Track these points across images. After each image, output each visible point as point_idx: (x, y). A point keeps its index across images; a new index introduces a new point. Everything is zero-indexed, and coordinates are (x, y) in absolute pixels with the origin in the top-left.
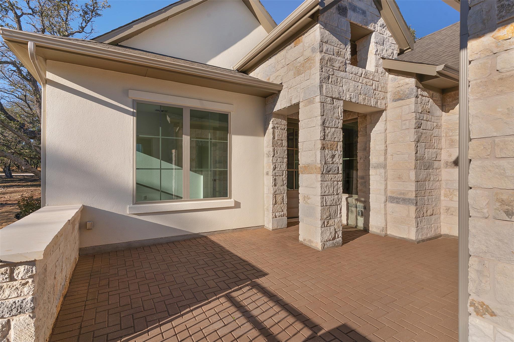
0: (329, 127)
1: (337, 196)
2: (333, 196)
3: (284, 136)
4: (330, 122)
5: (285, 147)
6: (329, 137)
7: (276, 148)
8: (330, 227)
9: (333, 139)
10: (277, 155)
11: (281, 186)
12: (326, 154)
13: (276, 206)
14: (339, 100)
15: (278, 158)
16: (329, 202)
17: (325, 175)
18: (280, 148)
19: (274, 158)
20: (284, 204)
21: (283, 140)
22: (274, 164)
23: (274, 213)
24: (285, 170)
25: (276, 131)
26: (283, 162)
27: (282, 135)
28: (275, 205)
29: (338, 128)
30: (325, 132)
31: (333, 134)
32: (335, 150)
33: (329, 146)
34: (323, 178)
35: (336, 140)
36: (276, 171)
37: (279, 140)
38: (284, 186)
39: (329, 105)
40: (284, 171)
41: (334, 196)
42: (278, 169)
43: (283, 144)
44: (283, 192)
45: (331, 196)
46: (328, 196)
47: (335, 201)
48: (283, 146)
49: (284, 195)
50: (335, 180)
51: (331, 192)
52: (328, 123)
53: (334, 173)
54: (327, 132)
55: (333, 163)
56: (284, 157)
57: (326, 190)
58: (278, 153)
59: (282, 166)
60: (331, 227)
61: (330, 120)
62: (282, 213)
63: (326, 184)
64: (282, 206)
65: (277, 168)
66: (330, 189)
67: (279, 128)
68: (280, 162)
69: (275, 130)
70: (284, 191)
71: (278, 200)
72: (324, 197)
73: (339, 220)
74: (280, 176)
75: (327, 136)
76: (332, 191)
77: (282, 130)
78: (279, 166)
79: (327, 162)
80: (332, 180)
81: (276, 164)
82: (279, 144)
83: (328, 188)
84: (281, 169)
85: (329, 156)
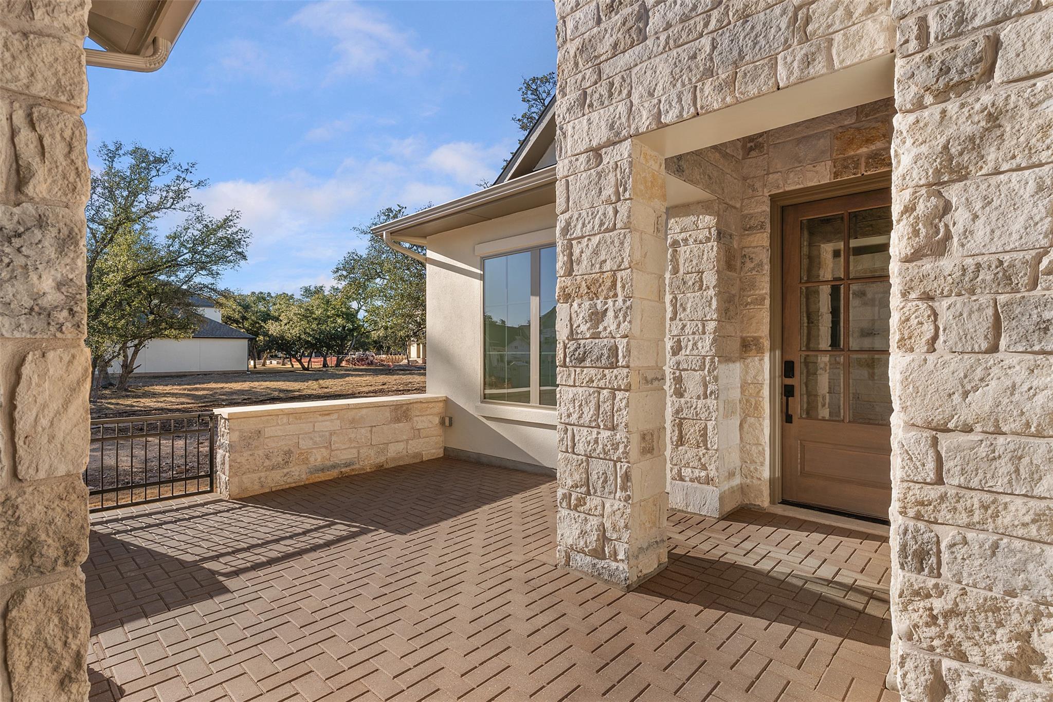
0: (583, 237)
1: (608, 433)
2: (595, 430)
3: (705, 258)
4: (587, 222)
5: (711, 288)
6: (585, 263)
7: (679, 296)
8: (588, 517)
9: (598, 266)
10: (682, 315)
11: (699, 397)
12: (573, 312)
13: (683, 451)
14: (615, 144)
15: (689, 323)
16: (581, 445)
17: (570, 369)
18: (693, 294)
19: (674, 322)
20: (707, 449)
21: (703, 273)
22: (676, 339)
23: (678, 467)
24: (709, 354)
25: (683, 252)
26: (704, 333)
27: (700, 257)
28: (680, 448)
29: (614, 228)
30: (571, 254)
31: (596, 252)
32: (606, 298)
33: (584, 290)
34: (565, 376)
35: (607, 266)
36: (680, 357)
37: (692, 273)
38: (708, 401)
39: (584, 175)
40: (708, 359)
41: (600, 431)
42: (688, 353)
43: (705, 283)
44: (703, 416)
45: (590, 429)
46: (582, 429)
47: (601, 446)
48: (704, 288)
49: (709, 423)
50: (602, 384)
51: (586, 418)
52: (579, 226)
53: (599, 365)
54: (576, 251)
55: (596, 336)
56: (708, 318)
57: (571, 410)
58: (688, 310)
59: (700, 345)
60: (591, 517)
61: (585, 216)
62: (703, 474)
63: (571, 396)
64: (701, 453)
65: (684, 350)
66: (586, 409)
67: (691, 241)
68: (694, 333)
69: (678, 249)
70: (707, 414)
71: (687, 437)
72: (569, 427)
73: (616, 507)
74: (694, 370)
75: (579, 262)
76: (590, 416)
77: (701, 242)
78: (690, 344)
79: (578, 333)
80: (595, 384)
81: (682, 338)
82: (690, 283)
83: (577, 404)
84: (695, 352)
85: (581, 316)
